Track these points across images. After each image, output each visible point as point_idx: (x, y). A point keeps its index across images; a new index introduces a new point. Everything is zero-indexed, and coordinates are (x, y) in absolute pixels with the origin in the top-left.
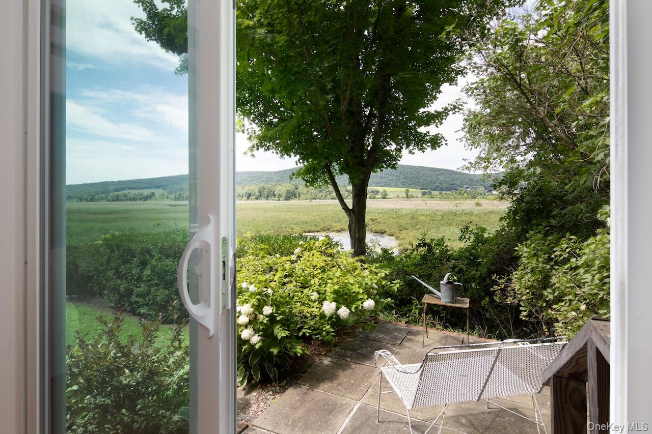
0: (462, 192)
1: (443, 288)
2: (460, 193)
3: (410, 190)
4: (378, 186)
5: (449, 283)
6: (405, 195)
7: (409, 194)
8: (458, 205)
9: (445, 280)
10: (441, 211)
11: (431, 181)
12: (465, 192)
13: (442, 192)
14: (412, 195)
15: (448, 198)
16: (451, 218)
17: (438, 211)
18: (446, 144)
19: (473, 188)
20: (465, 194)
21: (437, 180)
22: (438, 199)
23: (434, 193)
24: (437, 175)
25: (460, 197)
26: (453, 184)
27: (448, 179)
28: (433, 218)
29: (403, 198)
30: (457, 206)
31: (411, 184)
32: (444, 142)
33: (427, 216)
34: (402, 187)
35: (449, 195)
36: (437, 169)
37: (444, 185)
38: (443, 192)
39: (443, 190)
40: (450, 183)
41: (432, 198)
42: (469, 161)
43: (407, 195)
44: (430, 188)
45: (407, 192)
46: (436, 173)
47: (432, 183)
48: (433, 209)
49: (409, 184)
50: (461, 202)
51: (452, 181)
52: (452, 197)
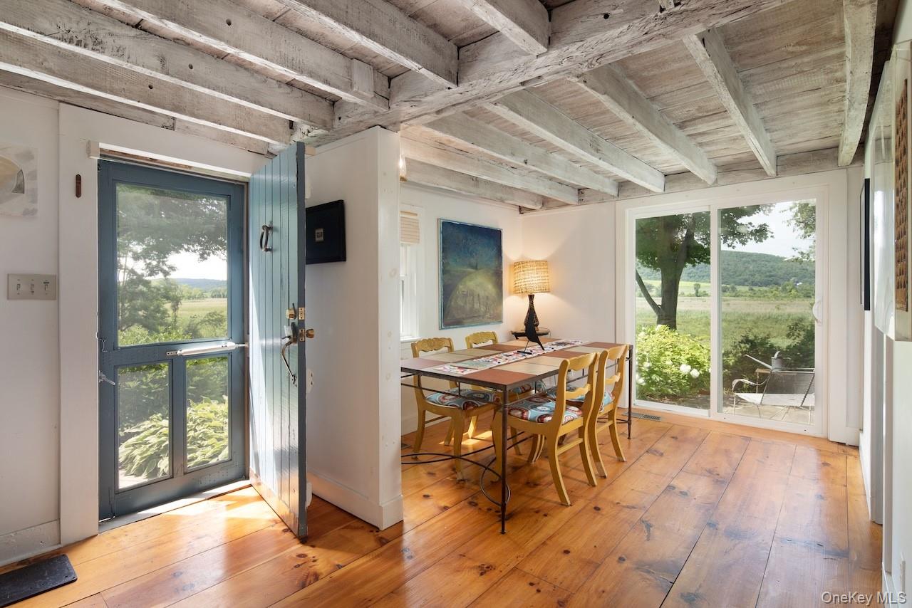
0: (787, 288)
1: (774, 362)
2: (784, 289)
3: (702, 284)
4: (650, 279)
5: (778, 357)
6: (694, 292)
7: (699, 290)
8: (781, 307)
9: (776, 355)
10: (753, 315)
11: (735, 272)
12: (794, 288)
13: (754, 288)
14: (704, 292)
15: (764, 296)
16: (770, 326)
17: (748, 315)
18: (772, 237)
19: (807, 281)
20: (793, 292)
21: (745, 270)
22: (748, 298)
23: (743, 289)
24: (745, 263)
25: (783, 295)
26: (772, 276)
27: (764, 269)
28: (740, 325)
29: (691, 295)
30: (778, 308)
31: (703, 276)
32: (769, 235)
33: (730, 321)
34: (688, 281)
35: (766, 292)
36: (746, 253)
37: (758, 278)
38: (756, 288)
39: (756, 285)
40: (768, 274)
41: (738, 296)
42: (799, 251)
43: (697, 292)
44: (734, 282)
45: (697, 287)
46: (744, 259)
47: (738, 274)
48: (740, 312)
49: (700, 277)
50: (785, 302)
51: (770, 272)
52: (770, 295)
